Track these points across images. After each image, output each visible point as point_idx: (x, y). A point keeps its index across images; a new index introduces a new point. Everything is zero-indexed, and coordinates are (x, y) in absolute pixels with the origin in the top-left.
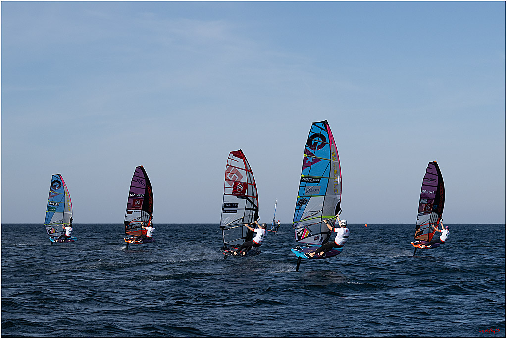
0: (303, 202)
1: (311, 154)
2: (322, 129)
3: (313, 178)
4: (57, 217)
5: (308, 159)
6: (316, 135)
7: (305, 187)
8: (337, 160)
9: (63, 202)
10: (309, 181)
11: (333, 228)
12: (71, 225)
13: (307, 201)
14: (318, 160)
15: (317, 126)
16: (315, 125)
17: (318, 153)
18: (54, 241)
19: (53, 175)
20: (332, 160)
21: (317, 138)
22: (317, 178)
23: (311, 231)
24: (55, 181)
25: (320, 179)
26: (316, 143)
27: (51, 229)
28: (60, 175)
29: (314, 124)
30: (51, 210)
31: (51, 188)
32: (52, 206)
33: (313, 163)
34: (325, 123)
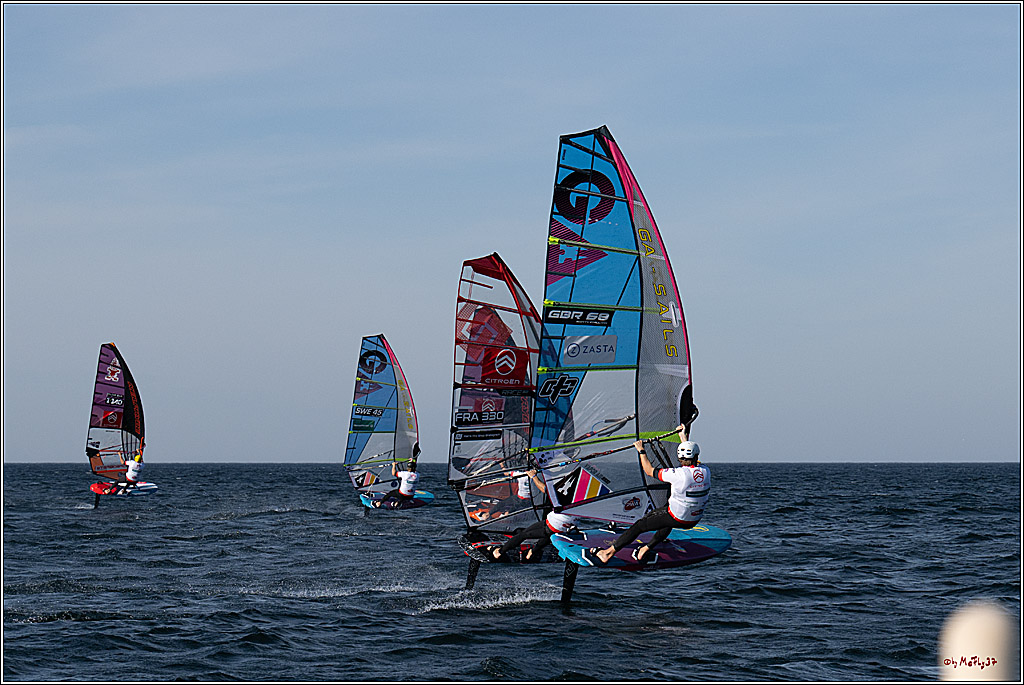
0: (560, 385)
1: (571, 235)
2: (594, 154)
3: (586, 312)
4: (378, 446)
5: (563, 252)
6: (577, 177)
7: (562, 338)
8: (661, 252)
9: (392, 405)
10: (573, 321)
11: (657, 470)
12: (413, 467)
13: (573, 383)
14: (595, 254)
15: (577, 146)
16: (571, 143)
17: (594, 233)
18: (371, 506)
19: (364, 338)
20: (642, 253)
21: (583, 186)
22: (600, 312)
23: (604, 479)
24: (369, 353)
25: (611, 314)
26: (583, 202)
27: (364, 475)
28: (381, 337)
29: (565, 140)
30: (361, 426)
31: (361, 370)
32: (364, 418)
33: (579, 264)
34: (602, 135)
